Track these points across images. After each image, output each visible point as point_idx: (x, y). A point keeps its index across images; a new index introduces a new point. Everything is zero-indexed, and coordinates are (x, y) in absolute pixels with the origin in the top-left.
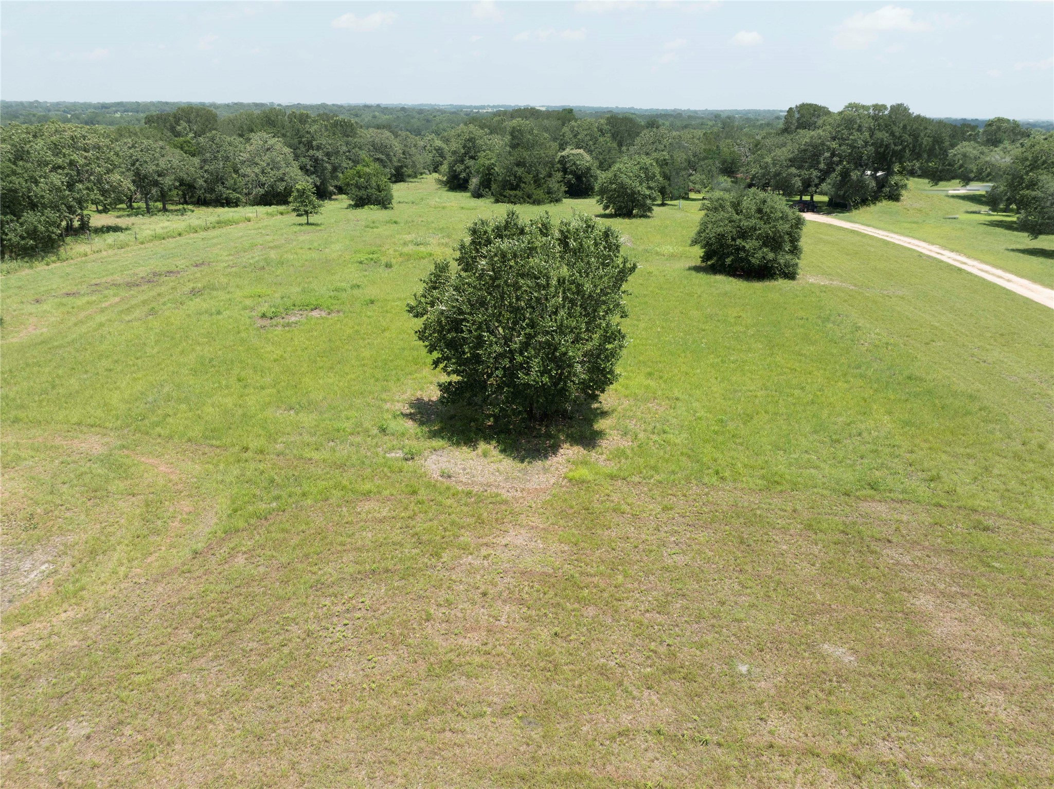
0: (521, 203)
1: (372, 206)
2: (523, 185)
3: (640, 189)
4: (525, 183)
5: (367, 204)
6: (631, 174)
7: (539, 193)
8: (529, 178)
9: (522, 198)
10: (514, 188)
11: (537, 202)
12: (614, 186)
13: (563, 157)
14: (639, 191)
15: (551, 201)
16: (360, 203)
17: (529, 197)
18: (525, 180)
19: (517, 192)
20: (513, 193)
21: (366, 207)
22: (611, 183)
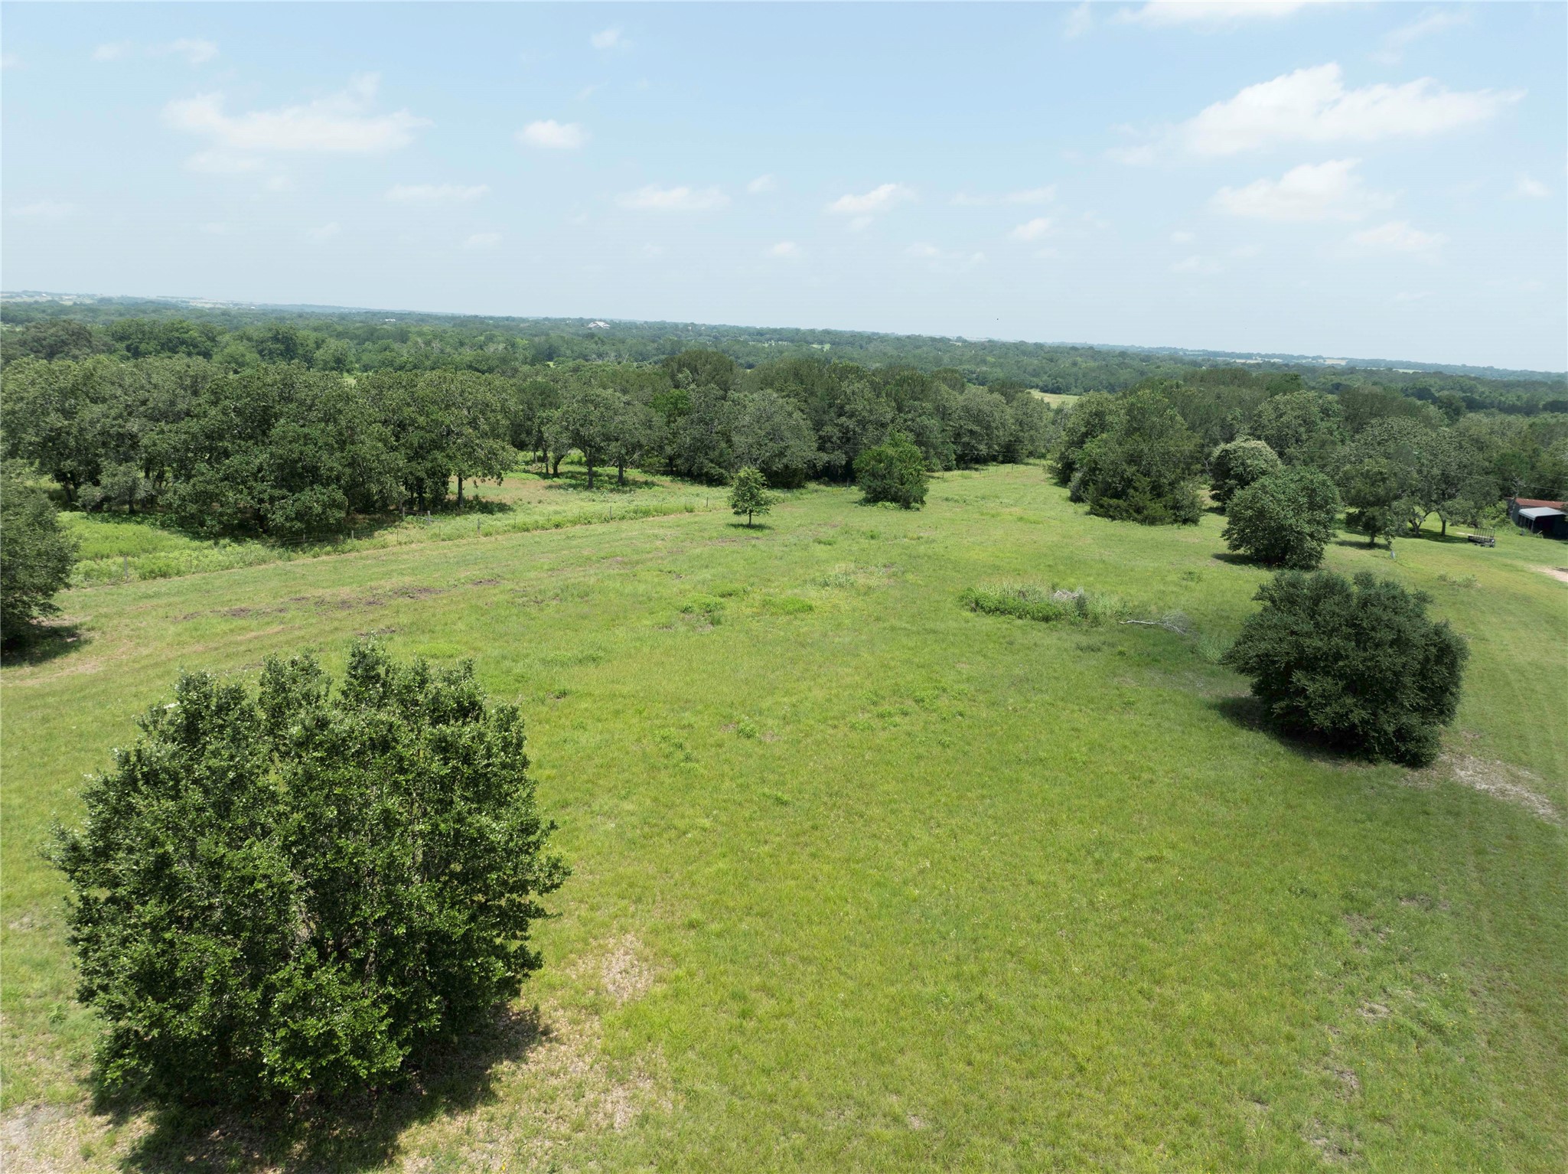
0: (1122, 519)
1: (888, 504)
2: (1131, 491)
3: (1293, 521)
4: (1136, 489)
5: (882, 500)
6: (1282, 497)
7: (1156, 507)
8: (1144, 482)
9: (1127, 511)
10: (1117, 495)
11: (1151, 521)
12: (1250, 512)
13: (1226, 451)
14: (1290, 525)
15: (1176, 521)
16: (875, 497)
17: (1138, 511)
18: (1137, 484)
19: (1121, 502)
20: (1114, 502)
21: (880, 504)
22: (1248, 508)
